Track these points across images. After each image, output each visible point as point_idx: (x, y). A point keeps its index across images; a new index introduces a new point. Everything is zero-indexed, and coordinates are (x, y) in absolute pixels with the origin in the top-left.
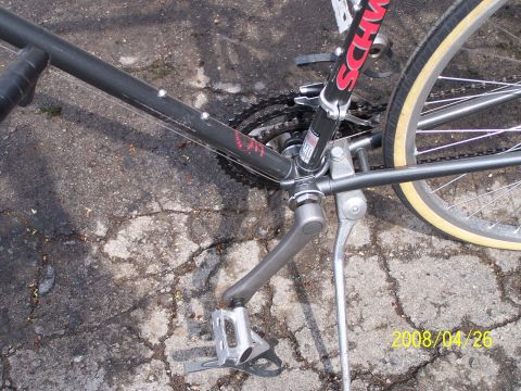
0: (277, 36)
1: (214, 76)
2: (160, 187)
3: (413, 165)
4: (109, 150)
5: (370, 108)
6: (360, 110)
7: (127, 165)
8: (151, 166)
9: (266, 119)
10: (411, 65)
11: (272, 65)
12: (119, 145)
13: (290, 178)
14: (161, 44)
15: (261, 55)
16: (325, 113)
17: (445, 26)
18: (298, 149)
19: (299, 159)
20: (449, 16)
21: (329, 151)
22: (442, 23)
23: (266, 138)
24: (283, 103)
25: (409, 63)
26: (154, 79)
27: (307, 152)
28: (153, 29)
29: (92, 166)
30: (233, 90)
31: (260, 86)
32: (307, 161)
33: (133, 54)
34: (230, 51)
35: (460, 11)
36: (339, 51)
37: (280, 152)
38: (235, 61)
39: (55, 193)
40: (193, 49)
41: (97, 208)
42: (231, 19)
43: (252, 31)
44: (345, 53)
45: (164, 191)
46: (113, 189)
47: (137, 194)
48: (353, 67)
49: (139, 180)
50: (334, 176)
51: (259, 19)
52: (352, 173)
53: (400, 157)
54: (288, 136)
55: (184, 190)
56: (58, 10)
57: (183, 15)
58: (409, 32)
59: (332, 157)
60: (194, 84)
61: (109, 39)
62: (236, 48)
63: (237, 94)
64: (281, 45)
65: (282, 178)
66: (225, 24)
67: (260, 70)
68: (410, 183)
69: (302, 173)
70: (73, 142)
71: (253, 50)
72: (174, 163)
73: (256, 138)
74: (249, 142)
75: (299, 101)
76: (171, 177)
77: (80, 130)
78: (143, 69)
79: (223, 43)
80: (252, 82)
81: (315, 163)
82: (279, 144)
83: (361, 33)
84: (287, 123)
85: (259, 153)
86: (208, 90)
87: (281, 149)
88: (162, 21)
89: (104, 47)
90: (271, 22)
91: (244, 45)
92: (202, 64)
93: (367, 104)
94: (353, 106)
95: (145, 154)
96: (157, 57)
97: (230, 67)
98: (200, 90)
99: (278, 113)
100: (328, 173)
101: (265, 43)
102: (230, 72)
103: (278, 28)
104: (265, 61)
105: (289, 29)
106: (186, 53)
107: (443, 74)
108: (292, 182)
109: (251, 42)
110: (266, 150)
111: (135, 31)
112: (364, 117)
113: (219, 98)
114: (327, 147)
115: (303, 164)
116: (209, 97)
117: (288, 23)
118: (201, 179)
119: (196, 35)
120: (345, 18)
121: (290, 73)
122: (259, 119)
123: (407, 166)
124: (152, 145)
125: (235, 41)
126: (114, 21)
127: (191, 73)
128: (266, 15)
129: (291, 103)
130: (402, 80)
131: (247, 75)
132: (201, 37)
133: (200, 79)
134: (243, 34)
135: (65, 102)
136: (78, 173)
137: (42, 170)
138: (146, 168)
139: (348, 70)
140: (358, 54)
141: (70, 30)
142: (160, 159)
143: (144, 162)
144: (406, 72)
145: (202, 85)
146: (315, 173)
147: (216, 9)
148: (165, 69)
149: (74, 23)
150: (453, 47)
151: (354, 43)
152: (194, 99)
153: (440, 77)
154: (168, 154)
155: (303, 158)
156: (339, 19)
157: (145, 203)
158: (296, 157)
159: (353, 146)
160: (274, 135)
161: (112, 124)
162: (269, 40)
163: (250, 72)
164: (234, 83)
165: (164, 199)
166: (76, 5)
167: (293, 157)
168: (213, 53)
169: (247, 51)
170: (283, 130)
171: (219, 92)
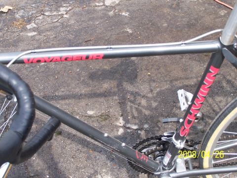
0: (154, 104)
1: (127, 121)
2: (102, 168)
3: (212, 168)
4: (81, 151)
5: (194, 143)
6: (189, 143)
7: (88, 158)
8: (98, 159)
9: (149, 145)
10: (212, 127)
11: (152, 117)
12: (85, 149)
13: (158, 171)
14: (105, 106)
15: (147, 112)
16: (174, 145)
17: (227, 111)
18: (162, 159)
19: (163, 163)
20: (228, 108)
21: (176, 160)
22: (225, 110)
23: (149, 154)
24: (157, 139)
25: (211, 126)
26: (101, 121)
27: (166, 160)
28: (102, 99)
29: (73, 158)
30: (135, 127)
31: (146, 126)
32: (166, 165)
33: (93, 110)
34: (134, 110)
35: (233, 106)
36: (181, 120)
37: (154, 159)
38: (136, 115)
39: (57, 169)
40: (118, 109)
41: (75, 176)
42: (135, 96)
43: (144, 102)
44: (184, 121)
45: (104, 170)
46: (82, 168)
47: (92, 171)
48: (187, 127)
49: (93, 165)
50: (177, 171)
51: (147, 97)
52: (185, 170)
53: (206, 164)
54: (158, 152)
55: (112, 170)
56: (62, 90)
57: (114, 94)
58: (210, 105)
59: (176, 163)
60: (118, 124)
61: (83, 103)
62: (137, 110)
63: (136, 129)
64: (156, 109)
65: (155, 171)
66: (132, 99)
67: (147, 119)
68: (210, 176)
69: (164, 169)
70: (66, 147)
71: (144, 110)
72: (108, 158)
73: (145, 153)
74: (142, 155)
75: (163, 139)
76: (107, 164)
77: (69, 142)
78: (97, 117)
79: (131, 107)
80: (143, 124)
81: (170, 165)
82: (154, 156)
83: (191, 114)
84: (158, 148)
85: (145, 160)
86: (124, 127)
87: (155, 158)
88: (106, 96)
89: (80, 106)
90: (152, 98)
91: (140, 108)
92: (122, 115)
93: (192, 141)
94: (187, 141)
95: (96, 154)
96: (103, 111)
97: (134, 117)
98: (121, 127)
99: (154, 143)
100: (175, 170)
101: (149, 108)
102: (134, 119)
103: (155, 101)
104: (148, 116)
105: (159, 102)
106: (115, 111)
107: (225, 131)
108: (159, 173)
109: (143, 107)
110: (148, 159)
111: (94, 99)
112: (191, 146)
113: (129, 131)
114: (175, 158)
115: (164, 166)
116: (124, 130)
117: (159, 99)
118: (120, 166)
119: (120, 103)
120: (184, 104)
121: (159, 121)
122: (146, 146)
123: (209, 168)
124: (99, 150)
125: (136, 106)
126: (85, 95)
127: (117, 119)
128: (150, 95)
129: (160, 139)
130: (208, 132)
131: (141, 121)
132: (122, 104)
133: (121, 122)
134: (140, 103)
135: (63, 129)
136: (67, 161)
137: (52, 158)
138: (96, 160)
139: (185, 128)
140: (189, 122)
141: (67, 98)
142: (103, 156)
143: (95, 157)
144: (210, 129)
145: (122, 125)
146: (169, 169)
147: (129, 92)
148: (106, 117)
149: (69, 95)
150: (230, 120)
151: (188, 118)
152: (118, 131)
153: (224, 132)
154: (106, 154)
155: (164, 163)
156: (181, 104)
157: (95, 175)
158: (161, 162)
159: (186, 158)
160: (152, 152)
161: (83, 140)
162: (151, 106)
163: (142, 120)
164: (135, 124)
165: (104, 174)
166: (70, 88)
167: (160, 162)
168: (127, 111)
169: (141, 111)
170: (156, 150)
171: (129, 128)
